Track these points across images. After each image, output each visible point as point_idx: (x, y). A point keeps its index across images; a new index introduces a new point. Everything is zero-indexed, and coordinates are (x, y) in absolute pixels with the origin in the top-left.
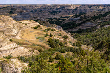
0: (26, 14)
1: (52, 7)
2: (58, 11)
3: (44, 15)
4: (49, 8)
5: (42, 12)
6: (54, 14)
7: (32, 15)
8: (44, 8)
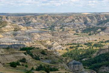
0: (25, 35)
1: (88, 19)
2: (99, 28)
3: (65, 37)
4: (80, 20)
5: (65, 30)
6: (90, 35)
7: (38, 35)
8: (71, 22)
